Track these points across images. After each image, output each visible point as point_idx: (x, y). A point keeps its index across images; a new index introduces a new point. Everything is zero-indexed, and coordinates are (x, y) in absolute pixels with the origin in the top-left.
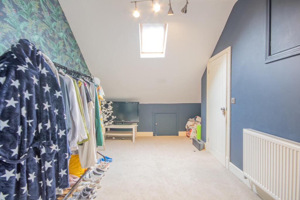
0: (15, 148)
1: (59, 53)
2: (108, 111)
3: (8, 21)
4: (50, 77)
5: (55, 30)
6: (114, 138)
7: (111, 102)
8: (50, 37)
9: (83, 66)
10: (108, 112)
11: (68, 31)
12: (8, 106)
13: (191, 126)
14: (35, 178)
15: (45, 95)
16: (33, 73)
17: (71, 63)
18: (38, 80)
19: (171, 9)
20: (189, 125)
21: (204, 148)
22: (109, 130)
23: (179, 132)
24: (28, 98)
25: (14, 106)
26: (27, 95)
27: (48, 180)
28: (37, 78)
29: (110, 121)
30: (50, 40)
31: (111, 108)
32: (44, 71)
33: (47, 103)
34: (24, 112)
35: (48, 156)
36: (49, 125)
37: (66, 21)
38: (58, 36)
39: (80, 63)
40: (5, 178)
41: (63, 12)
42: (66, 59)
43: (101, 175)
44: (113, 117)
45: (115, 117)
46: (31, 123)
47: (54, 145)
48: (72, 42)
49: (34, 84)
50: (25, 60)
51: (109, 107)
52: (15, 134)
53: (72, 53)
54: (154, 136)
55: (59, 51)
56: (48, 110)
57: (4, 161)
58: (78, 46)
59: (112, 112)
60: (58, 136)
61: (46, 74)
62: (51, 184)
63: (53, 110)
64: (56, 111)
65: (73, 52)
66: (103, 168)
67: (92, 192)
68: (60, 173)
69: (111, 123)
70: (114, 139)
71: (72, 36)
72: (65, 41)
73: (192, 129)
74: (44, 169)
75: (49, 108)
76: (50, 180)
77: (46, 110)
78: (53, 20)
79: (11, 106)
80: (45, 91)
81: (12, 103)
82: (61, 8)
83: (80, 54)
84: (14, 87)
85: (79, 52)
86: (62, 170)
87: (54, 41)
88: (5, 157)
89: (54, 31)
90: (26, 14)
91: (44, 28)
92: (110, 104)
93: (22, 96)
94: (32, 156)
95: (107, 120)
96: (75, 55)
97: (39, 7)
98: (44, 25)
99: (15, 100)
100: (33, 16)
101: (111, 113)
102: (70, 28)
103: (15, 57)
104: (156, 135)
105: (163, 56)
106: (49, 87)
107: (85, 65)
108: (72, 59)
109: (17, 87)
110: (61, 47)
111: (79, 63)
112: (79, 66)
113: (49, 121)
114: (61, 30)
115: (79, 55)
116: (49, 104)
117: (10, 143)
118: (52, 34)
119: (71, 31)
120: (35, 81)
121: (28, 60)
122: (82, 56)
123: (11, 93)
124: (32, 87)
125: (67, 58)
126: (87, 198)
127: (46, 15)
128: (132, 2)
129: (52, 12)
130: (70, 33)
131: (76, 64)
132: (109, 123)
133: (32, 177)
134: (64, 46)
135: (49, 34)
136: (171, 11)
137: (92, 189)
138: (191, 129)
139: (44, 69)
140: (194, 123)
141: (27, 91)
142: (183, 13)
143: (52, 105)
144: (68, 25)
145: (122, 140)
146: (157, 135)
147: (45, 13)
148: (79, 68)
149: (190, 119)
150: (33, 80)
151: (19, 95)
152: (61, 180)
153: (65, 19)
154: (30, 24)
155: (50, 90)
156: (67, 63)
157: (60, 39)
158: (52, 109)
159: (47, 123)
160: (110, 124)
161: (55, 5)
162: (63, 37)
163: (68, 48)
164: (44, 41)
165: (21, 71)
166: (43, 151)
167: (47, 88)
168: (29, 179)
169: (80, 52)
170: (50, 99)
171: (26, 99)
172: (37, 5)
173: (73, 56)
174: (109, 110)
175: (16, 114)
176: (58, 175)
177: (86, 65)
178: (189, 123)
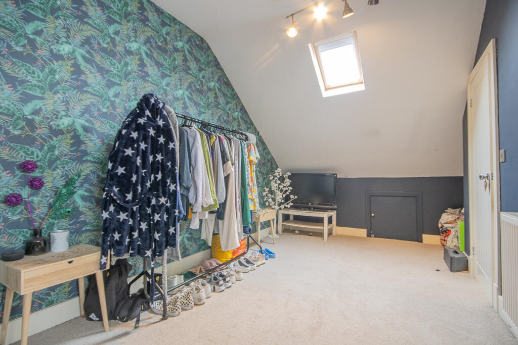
0: (129, 193)
1: (208, 107)
2: (284, 187)
3: (150, 80)
4: (165, 128)
5: (204, 81)
6: (297, 232)
7: (289, 174)
8: (197, 90)
9: (246, 122)
10: (284, 189)
11: (221, 79)
12: (125, 154)
13: (450, 223)
14: (146, 229)
15: (159, 146)
16: (150, 125)
17: (225, 118)
18: (155, 132)
19: (347, 6)
20: (445, 221)
21: (466, 268)
22: (291, 218)
23: (424, 236)
24: (144, 149)
25: (131, 155)
26: (143, 146)
27: (156, 233)
28: (154, 129)
29: (288, 202)
30: (196, 93)
31: (288, 182)
32: (161, 123)
33: (160, 154)
34: (139, 161)
35: (157, 208)
36: (159, 176)
37: (219, 67)
38: (208, 87)
39: (240, 118)
40: (120, 219)
41: (215, 57)
42: (219, 114)
43: (248, 267)
44: (292, 196)
45: (296, 197)
46: (145, 173)
47: (163, 198)
48: (228, 91)
49: (149, 136)
50: (144, 113)
51: (285, 181)
52: (130, 181)
53: (228, 106)
54: (368, 236)
55: (208, 105)
56: (160, 161)
57: (118, 202)
58: (238, 96)
59: (291, 188)
60: (169, 190)
61: (162, 125)
62: (159, 237)
63: (166, 163)
64: (169, 164)
65: (230, 104)
66: (255, 261)
67: (224, 280)
68: (169, 230)
69: (289, 206)
70: (298, 234)
71: (228, 84)
72: (217, 91)
73: (453, 231)
74: (153, 220)
75: (162, 160)
76: (158, 233)
77: (158, 161)
78: (201, 70)
79: (128, 155)
80: (160, 143)
81: (129, 152)
82: (212, 52)
83: (241, 105)
84: (133, 138)
85: (238, 104)
86: (171, 227)
87: (202, 94)
88: (120, 199)
89: (202, 82)
90: (169, 69)
91: (189, 81)
92: (287, 175)
93: (139, 146)
94: (144, 205)
95: (283, 201)
96: (232, 107)
97: (183, 58)
98: (189, 76)
99: (132, 150)
100: (177, 70)
101: (289, 191)
102: (225, 75)
103: (138, 111)
104: (373, 235)
105: (362, 87)
106: (164, 138)
107: (248, 120)
108: (228, 113)
109: (135, 138)
110: (212, 99)
111: (238, 119)
112: (239, 122)
113: (160, 172)
114: (212, 79)
115: (239, 108)
116: (162, 156)
117: (125, 188)
118: (199, 85)
119: (227, 78)
120: (152, 132)
121: (148, 113)
122: (245, 108)
123: (130, 143)
124: (148, 138)
125: (220, 112)
126: (216, 283)
127: (193, 65)
128: (287, 17)
129: (200, 60)
130: (225, 80)
131: (234, 119)
132: (286, 206)
133: (144, 226)
134: (216, 97)
135: (195, 86)
136: (348, 9)
137: (225, 276)
138: (450, 231)
139: (162, 120)
140: (457, 217)
141: (143, 142)
142: (371, 6)
143: (166, 157)
144: (222, 71)
145: (309, 236)
146: (375, 237)
147: (191, 63)
148: (239, 125)
149: (449, 210)
150: (149, 132)
151: (136, 146)
152: (170, 238)
153: (217, 65)
154: (173, 79)
155: (164, 141)
156: (219, 119)
157: (210, 89)
158: (165, 161)
159: (158, 174)
160: (287, 208)
161: (204, 51)
162: (214, 86)
163: (222, 100)
164: (189, 95)
165: (140, 123)
166: (154, 202)
167: (162, 140)
168: (141, 227)
169: (240, 103)
170: (164, 150)
171: (142, 149)
172: (181, 57)
173: (229, 110)
174: (285, 185)
175: (132, 162)
176: (168, 231)
177: (251, 120)
178: (446, 218)
